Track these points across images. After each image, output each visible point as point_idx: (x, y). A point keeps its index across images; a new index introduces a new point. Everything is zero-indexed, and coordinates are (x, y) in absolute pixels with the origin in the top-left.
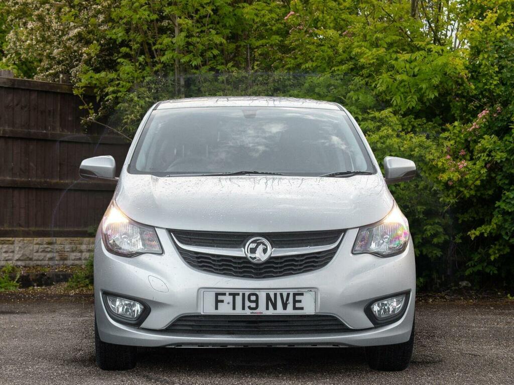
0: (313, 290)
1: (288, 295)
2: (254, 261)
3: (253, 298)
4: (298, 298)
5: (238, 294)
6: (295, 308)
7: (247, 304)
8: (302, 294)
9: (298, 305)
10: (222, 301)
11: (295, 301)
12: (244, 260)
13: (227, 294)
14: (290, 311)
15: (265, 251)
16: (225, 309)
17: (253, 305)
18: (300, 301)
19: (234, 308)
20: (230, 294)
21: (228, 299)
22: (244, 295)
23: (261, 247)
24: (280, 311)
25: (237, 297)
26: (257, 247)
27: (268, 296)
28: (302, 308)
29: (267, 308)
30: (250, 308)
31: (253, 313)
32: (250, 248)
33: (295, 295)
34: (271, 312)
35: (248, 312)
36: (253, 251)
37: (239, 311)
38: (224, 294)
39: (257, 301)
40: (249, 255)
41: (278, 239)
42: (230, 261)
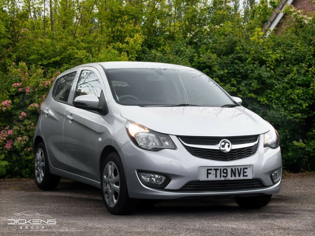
0: (251, 166)
1: (241, 169)
2: (224, 151)
3: (225, 171)
4: (245, 170)
5: (218, 169)
6: (244, 176)
7: (222, 174)
8: (247, 168)
9: (245, 174)
10: (210, 173)
11: (244, 172)
12: (219, 151)
13: (213, 170)
14: (242, 177)
15: (229, 146)
16: (212, 178)
17: (225, 175)
18: (246, 172)
19: (216, 177)
20: (214, 169)
21: (213, 172)
22: (221, 169)
23: (227, 144)
24: (237, 178)
25: (218, 171)
26: (225, 144)
27: (232, 169)
28: (247, 176)
29: (232, 176)
30: (224, 176)
31: (225, 179)
32: (222, 145)
33: (244, 169)
34: (233, 178)
35: (223, 179)
36: (223, 146)
37: (218, 178)
38: (211, 170)
39: (227, 173)
40: (222, 149)
41: (235, 140)
42: (212, 152)
